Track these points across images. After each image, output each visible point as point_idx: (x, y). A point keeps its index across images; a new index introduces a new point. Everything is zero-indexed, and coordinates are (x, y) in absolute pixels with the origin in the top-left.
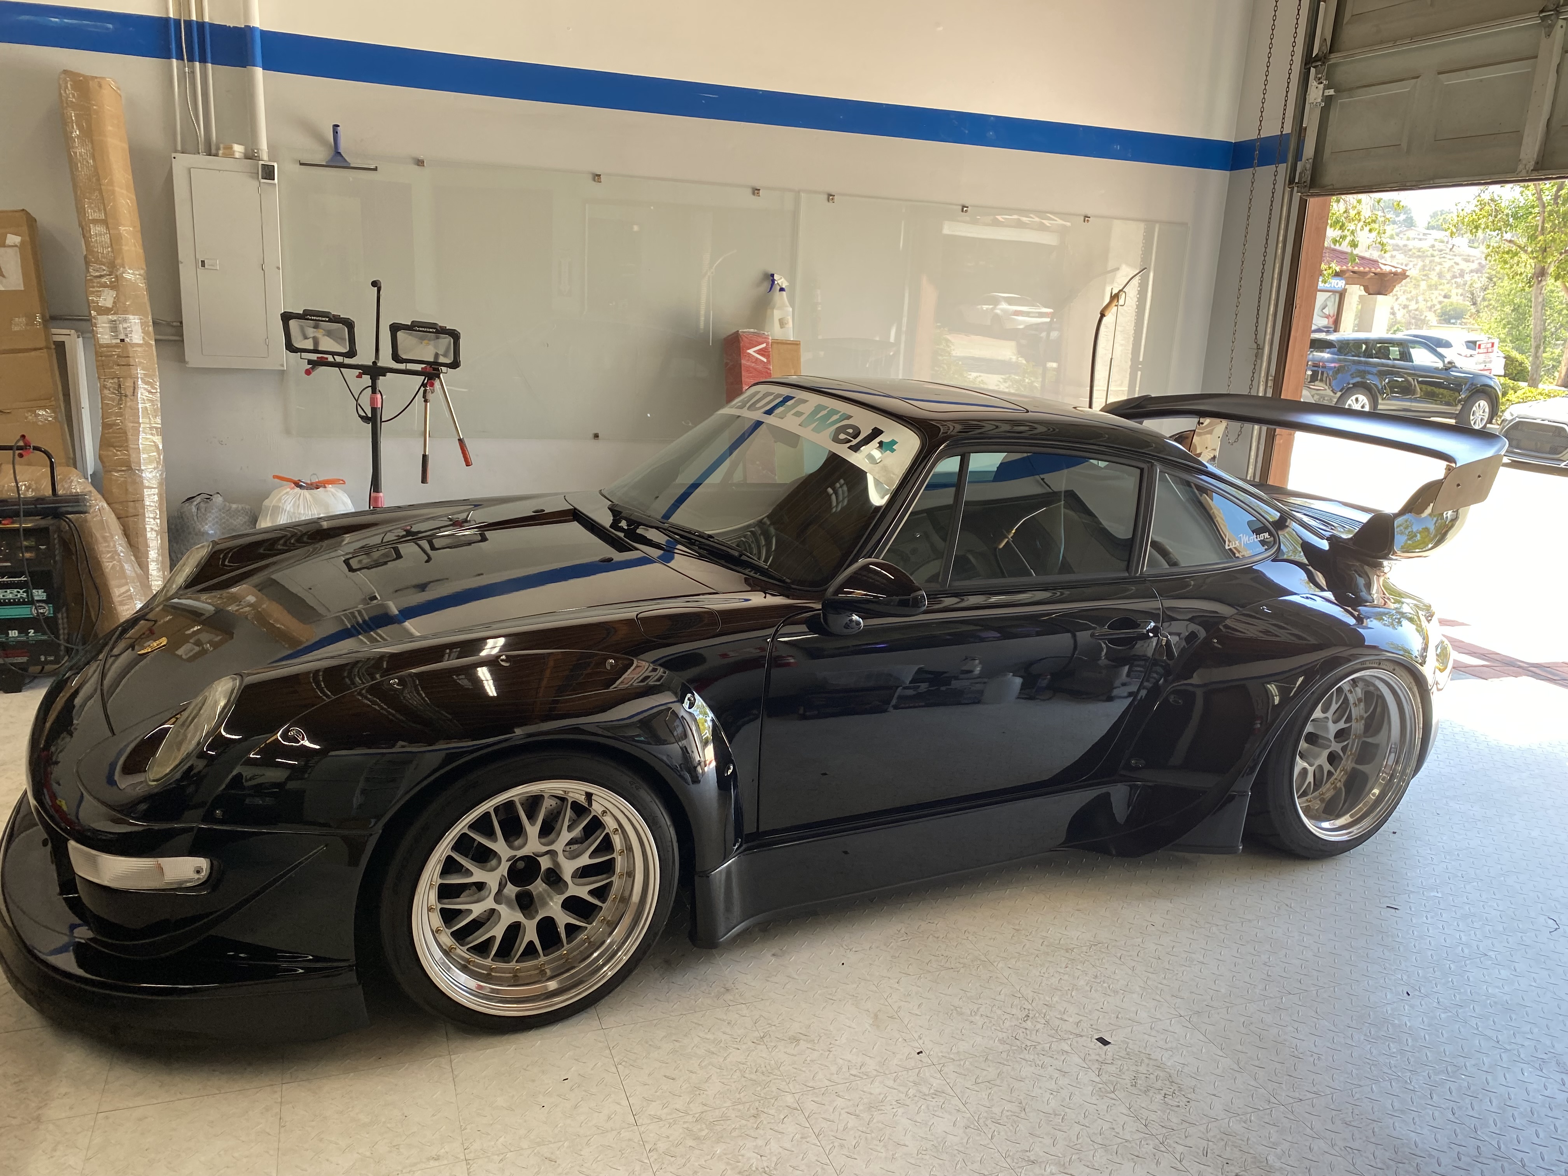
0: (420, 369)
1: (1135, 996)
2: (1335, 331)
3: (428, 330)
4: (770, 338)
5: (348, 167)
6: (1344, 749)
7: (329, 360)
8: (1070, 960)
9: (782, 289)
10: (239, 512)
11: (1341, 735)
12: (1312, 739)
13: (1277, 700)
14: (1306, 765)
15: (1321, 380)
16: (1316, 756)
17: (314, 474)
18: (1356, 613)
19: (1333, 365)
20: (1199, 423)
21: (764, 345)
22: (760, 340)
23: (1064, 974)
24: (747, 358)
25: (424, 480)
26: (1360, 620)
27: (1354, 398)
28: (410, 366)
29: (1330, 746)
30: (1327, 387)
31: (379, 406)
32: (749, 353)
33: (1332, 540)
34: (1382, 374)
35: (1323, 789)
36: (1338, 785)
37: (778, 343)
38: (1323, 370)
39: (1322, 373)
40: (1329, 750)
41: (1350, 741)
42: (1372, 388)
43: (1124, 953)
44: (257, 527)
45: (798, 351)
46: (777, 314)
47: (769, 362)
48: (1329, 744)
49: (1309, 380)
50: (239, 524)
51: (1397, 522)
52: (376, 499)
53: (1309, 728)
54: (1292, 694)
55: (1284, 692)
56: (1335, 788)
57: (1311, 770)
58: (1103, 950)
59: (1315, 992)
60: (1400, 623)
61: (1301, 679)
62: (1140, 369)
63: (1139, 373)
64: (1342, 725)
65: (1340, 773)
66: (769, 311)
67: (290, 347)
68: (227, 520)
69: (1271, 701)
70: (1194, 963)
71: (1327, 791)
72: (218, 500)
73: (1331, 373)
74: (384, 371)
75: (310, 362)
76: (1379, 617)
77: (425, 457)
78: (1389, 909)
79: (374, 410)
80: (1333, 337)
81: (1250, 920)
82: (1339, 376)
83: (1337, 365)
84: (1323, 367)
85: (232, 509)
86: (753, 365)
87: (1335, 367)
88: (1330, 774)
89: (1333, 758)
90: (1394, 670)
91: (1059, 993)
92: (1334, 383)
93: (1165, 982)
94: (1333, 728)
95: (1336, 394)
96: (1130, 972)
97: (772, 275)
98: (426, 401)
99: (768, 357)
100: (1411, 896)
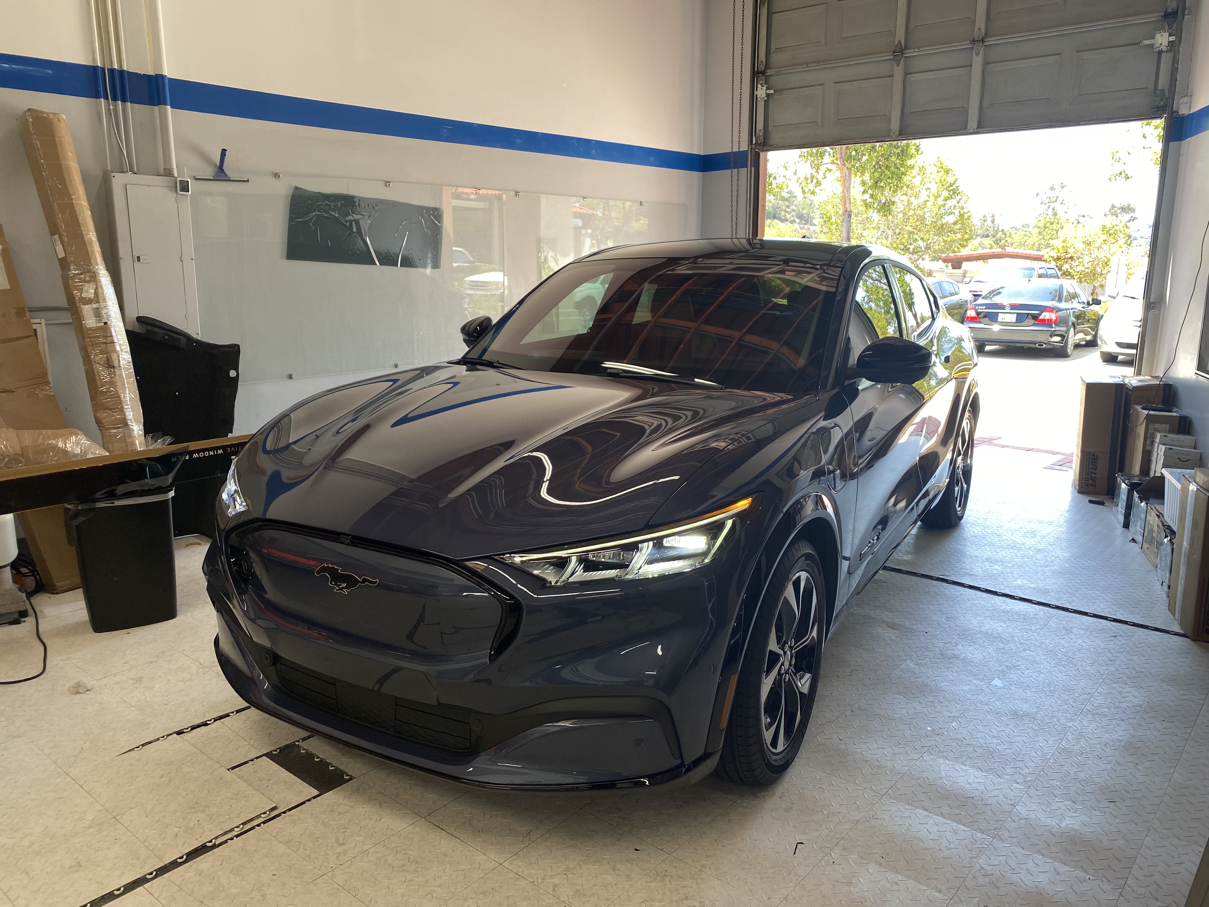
5: (230, 180)
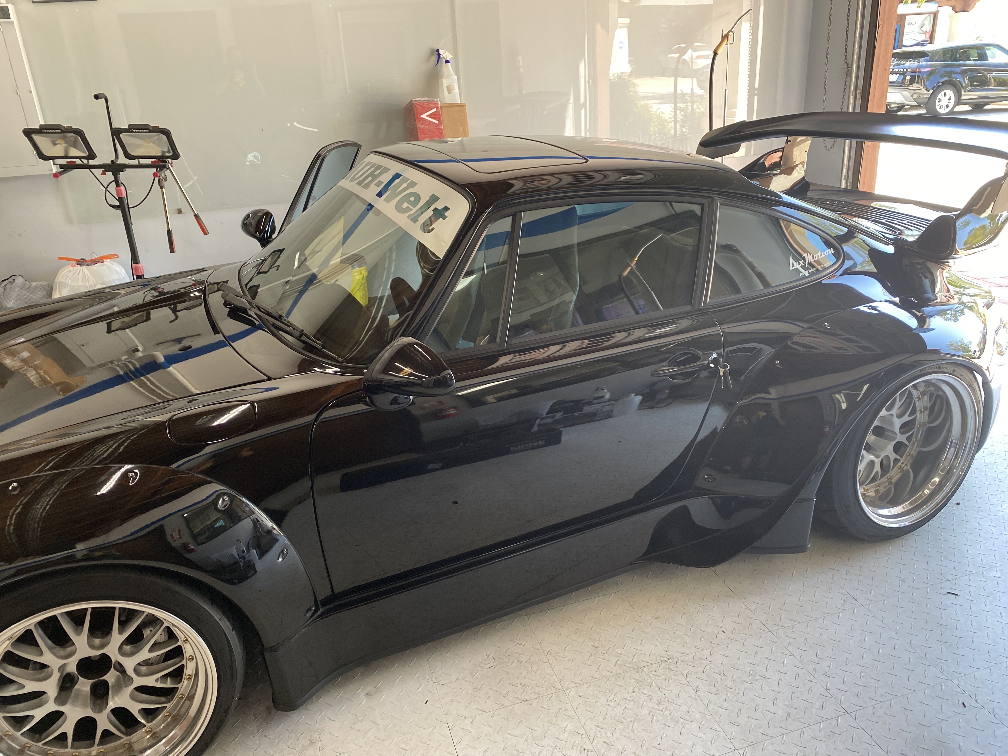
0: (150, 163)
1: (694, 725)
2: (931, 43)
3: (143, 131)
4: (439, 103)
6: (909, 439)
7: (77, 163)
8: (639, 681)
9: (447, 62)
10: (38, 288)
11: (905, 427)
12: (879, 432)
13: (844, 406)
14: (872, 457)
15: (918, 82)
16: (882, 449)
17: (93, 253)
18: (919, 314)
19: (926, 70)
20: (787, 141)
21: (435, 110)
22: (431, 105)
23: (630, 701)
24: (421, 122)
25: (172, 250)
26: (922, 321)
27: (943, 93)
28: (143, 161)
29: (895, 438)
30: (922, 87)
31: (124, 195)
32: (422, 118)
33: (898, 243)
34: (964, 73)
35: (892, 473)
36: (905, 468)
37: (447, 107)
38: (919, 74)
39: (919, 76)
40: (894, 443)
41: (915, 430)
42: (957, 83)
43: (691, 669)
44: (52, 298)
45: (464, 112)
46: (445, 82)
47: (440, 123)
48: (895, 436)
49: (908, 83)
50: (38, 297)
51: (959, 223)
52: (137, 269)
53: (876, 423)
54: (858, 400)
55: (849, 398)
56: (902, 471)
57: (878, 461)
58: (671, 667)
59: (870, 709)
60: (962, 312)
61: (865, 387)
62: (756, 95)
63: (756, 98)
64: (906, 418)
65: (906, 458)
66: (440, 80)
67: (42, 156)
68: (28, 296)
69: (837, 406)
70: (757, 678)
71: (894, 474)
72: (19, 281)
73: (925, 76)
74: (123, 167)
75: (61, 166)
76: (942, 313)
77: (169, 233)
78: (949, 595)
79: (121, 200)
80: (928, 48)
81: (816, 619)
82: (932, 77)
83: (929, 69)
84: (919, 72)
85: (33, 286)
86: (427, 127)
87: (928, 71)
88: (896, 461)
89: (899, 448)
90: (954, 371)
91: (621, 726)
92: (927, 83)
93: (725, 705)
94: (898, 423)
95: (929, 91)
96: (693, 693)
97: (438, 51)
98: (162, 188)
99: (439, 119)
100: (971, 577)
